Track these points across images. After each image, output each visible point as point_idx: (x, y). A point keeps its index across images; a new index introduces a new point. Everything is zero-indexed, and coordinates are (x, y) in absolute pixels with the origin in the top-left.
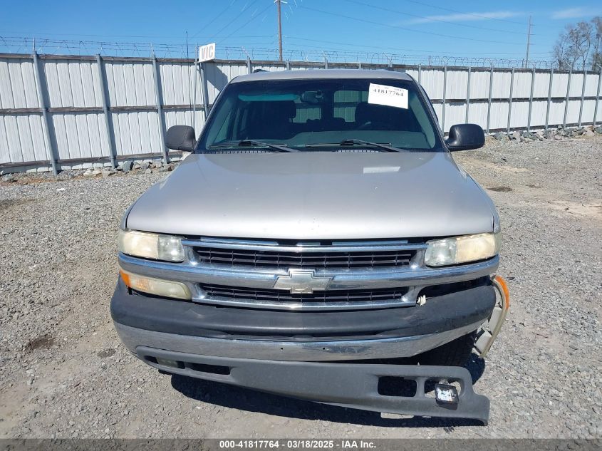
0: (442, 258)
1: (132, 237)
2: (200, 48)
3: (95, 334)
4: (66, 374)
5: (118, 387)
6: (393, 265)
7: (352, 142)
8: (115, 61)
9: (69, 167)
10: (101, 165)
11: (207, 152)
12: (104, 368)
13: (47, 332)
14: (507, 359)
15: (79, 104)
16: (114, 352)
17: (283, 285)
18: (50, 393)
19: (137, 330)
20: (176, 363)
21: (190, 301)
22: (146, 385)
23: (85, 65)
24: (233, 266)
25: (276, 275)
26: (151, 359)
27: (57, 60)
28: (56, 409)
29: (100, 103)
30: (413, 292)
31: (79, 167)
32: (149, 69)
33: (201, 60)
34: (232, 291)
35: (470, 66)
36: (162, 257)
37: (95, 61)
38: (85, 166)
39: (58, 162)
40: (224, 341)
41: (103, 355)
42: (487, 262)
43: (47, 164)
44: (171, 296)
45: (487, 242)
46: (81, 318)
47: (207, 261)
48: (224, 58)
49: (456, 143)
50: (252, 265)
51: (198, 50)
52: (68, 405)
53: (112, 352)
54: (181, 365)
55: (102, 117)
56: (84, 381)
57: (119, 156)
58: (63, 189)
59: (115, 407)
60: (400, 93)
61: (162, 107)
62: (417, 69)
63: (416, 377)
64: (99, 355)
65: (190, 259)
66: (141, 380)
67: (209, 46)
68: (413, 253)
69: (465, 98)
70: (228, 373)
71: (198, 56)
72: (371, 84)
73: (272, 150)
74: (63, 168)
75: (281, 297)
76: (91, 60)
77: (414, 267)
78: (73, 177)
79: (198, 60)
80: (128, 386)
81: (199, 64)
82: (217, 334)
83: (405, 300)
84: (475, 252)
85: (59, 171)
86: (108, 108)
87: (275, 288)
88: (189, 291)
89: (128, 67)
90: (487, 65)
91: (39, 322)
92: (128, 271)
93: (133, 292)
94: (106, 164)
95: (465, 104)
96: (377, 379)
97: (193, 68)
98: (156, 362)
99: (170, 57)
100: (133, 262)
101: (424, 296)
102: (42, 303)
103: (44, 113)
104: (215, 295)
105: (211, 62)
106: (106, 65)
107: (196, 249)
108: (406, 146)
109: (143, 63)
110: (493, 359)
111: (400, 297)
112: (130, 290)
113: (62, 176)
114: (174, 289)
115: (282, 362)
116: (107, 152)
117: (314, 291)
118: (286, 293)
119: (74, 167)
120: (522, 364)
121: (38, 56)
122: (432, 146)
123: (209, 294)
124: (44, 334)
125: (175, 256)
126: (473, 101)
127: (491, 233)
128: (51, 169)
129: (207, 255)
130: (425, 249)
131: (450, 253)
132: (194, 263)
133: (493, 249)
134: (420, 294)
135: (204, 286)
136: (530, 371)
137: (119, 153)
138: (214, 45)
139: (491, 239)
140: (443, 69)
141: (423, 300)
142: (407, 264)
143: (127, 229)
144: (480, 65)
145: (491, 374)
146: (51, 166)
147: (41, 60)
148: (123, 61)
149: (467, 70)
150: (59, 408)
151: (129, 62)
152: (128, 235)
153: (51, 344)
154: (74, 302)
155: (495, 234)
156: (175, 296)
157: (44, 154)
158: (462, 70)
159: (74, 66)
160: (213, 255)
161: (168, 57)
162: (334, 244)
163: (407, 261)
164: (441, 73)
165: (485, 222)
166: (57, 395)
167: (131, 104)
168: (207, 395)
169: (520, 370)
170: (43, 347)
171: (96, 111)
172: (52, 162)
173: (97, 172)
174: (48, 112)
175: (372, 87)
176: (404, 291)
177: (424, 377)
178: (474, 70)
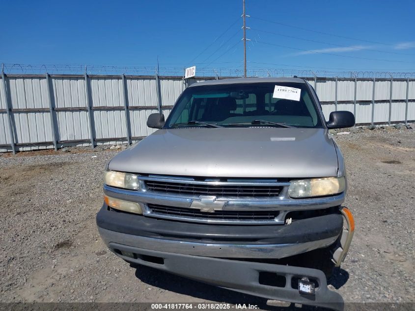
0: (301, 193)
1: (111, 175)
2: (186, 70)
3: (97, 241)
4: (75, 263)
5: (103, 273)
6: (267, 196)
7: (259, 122)
8: (132, 78)
9: (102, 144)
10: (121, 143)
11: (169, 128)
12: (98, 262)
13: (69, 238)
14: (367, 274)
15: (110, 104)
16: (106, 253)
17: (196, 206)
18: (64, 273)
19: (110, 232)
20: (132, 255)
21: (141, 215)
22: (120, 273)
23: (114, 81)
24: (167, 193)
25: (192, 199)
26: (118, 251)
27: (98, 78)
28: (64, 283)
29: (123, 104)
30: (282, 215)
31: (108, 143)
32: (153, 83)
33: (186, 77)
34: (166, 209)
35: (374, 77)
36: (126, 187)
37: (121, 78)
38: (111, 143)
39: (95, 140)
40: (159, 240)
41: (99, 254)
42: (334, 197)
43: (88, 141)
44: (131, 211)
45: (333, 183)
46: (91, 232)
47: (152, 189)
48: (201, 75)
49: (333, 124)
50: (177, 192)
51: (185, 70)
52: (72, 281)
53: (105, 252)
54: (135, 256)
55: (123, 113)
56: (85, 268)
57: (133, 138)
58: (95, 156)
59: (99, 284)
60: (295, 91)
61: (161, 107)
62: (335, 81)
63: (285, 274)
64: (97, 254)
65: (142, 188)
66: (118, 270)
67: (191, 68)
68: (281, 188)
69: (371, 99)
70: (163, 263)
71: (185, 74)
72: (276, 86)
73: (208, 127)
74: (98, 144)
75: (195, 214)
76: (118, 78)
77: (282, 198)
78: (103, 150)
79: (185, 77)
80: (109, 273)
81: (185, 80)
82: (155, 236)
83: (277, 220)
84: (324, 189)
85: (95, 146)
86: (127, 107)
87: (191, 207)
88: (141, 209)
89: (140, 81)
90: (388, 77)
91: (67, 233)
92: (108, 195)
93: (111, 209)
94: (124, 142)
95: (371, 104)
96: (258, 274)
97: (181, 82)
98: (122, 255)
99: (166, 76)
100: (111, 190)
101: (291, 219)
102: (70, 222)
103: (89, 110)
104: (157, 211)
105: (193, 78)
106: (127, 80)
107: (146, 182)
108: (296, 125)
109: (150, 79)
110: (357, 273)
111: (273, 218)
112: (109, 208)
113: (97, 148)
114: (133, 207)
115: (194, 257)
116: (125, 135)
117: (216, 211)
118: (198, 211)
119: (104, 144)
120: (378, 278)
121: (87, 76)
122: (315, 125)
123: (153, 211)
124: (67, 240)
125: (135, 187)
126: (377, 102)
127: (336, 177)
128: (91, 144)
129: (152, 186)
130: (289, 186)
131: (305, 189)
132: (144, 191)
133: (338, 189)
134: (287, 217)
135: (150, 206)
136: (383, 283)
137: (133, 136)
138: (194, 67)
139: (336, 182)
140: (354, 80)
141: (289, 221)
142: (277, 195)
143: (108, 170)
144: (383, 77)
145: (353, 283)
146: (91, 142)
147: (89, 78)
148: (138, 78)
149: (372, 80)
150: (67, 283)
151: (141, 79)
152: (109, 173)
153: (70, 246)
154: (88, 222)
155: (339, 178)
156: (133, 212)
157: (87, 136)
158: (368, 80)
159: (108, 81)
160: (155, 186)
161: (166, 75)
162: (228, 180)
163: (277, 193)
164: (353, 83)
165: (331, 170)
166: (67, 275)
167: (141, 104)
168: (157, 282)
169: (376, 282)
170: (65, 247)
171: (120, 109)
172: (92, 141)
173: (118, 147)
174: (91, 109)
175: (277, 88)
176: (276, 214)
177: (290, 274)
178: (378, 80)
